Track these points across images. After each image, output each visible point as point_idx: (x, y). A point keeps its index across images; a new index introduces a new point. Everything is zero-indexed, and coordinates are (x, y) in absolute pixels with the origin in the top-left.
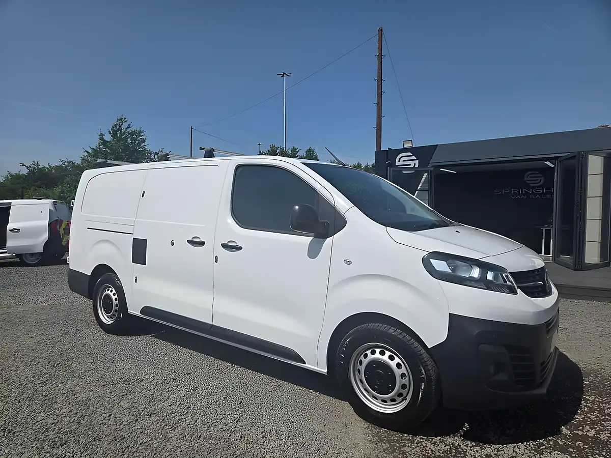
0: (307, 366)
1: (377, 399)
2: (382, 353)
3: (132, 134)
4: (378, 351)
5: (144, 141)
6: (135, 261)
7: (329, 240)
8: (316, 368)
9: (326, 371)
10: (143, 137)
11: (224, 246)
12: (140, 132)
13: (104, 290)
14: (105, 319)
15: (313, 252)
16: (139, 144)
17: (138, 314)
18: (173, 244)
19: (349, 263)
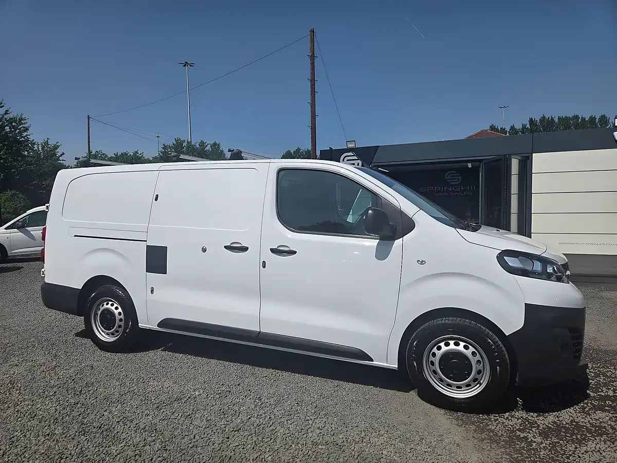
0: (375, 363)
1: (451, 387)
2: (457, 344)
3: (11, 121)
4: (452, 342)
5: (26, 129)
6: (149, 270)
7: (398, 242)
8: (386, 364)
9: (397, 366)
10: (24, 126)
11: (273, 251)
12: (21, 119)
13: (102, 303)
14: (103, 336)
15: (382, 254)
16: (21, 133)
17: (155, 328)
18: (204, 250)
19: (422, 263)
